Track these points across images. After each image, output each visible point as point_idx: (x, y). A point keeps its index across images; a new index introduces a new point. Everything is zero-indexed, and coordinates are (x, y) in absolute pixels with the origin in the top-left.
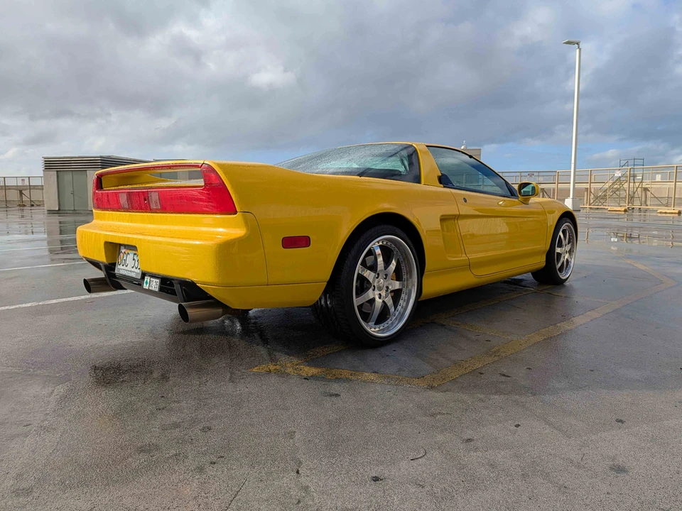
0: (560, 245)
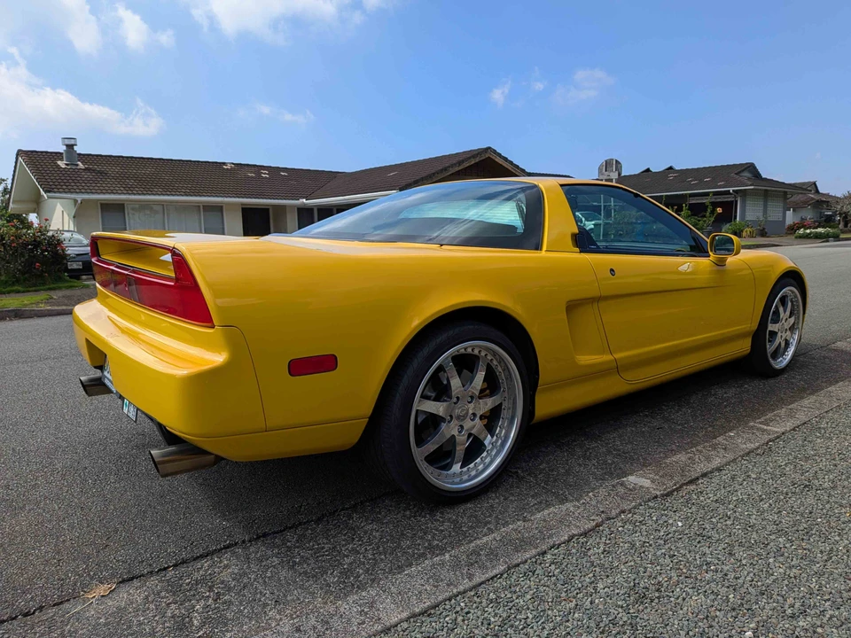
0: (776, 319)
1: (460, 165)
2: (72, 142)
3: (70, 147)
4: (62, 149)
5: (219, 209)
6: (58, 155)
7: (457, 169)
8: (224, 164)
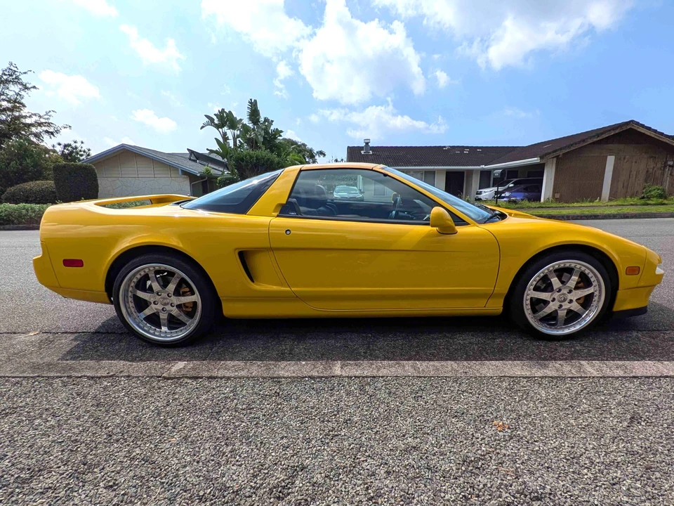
1: (598, 137)
2: (368, 141)
3: (367, 144)
4: (363, 145)
5: (433, 173)
6: (361, 148)
7: (595, 140)
8: (445, 147)
